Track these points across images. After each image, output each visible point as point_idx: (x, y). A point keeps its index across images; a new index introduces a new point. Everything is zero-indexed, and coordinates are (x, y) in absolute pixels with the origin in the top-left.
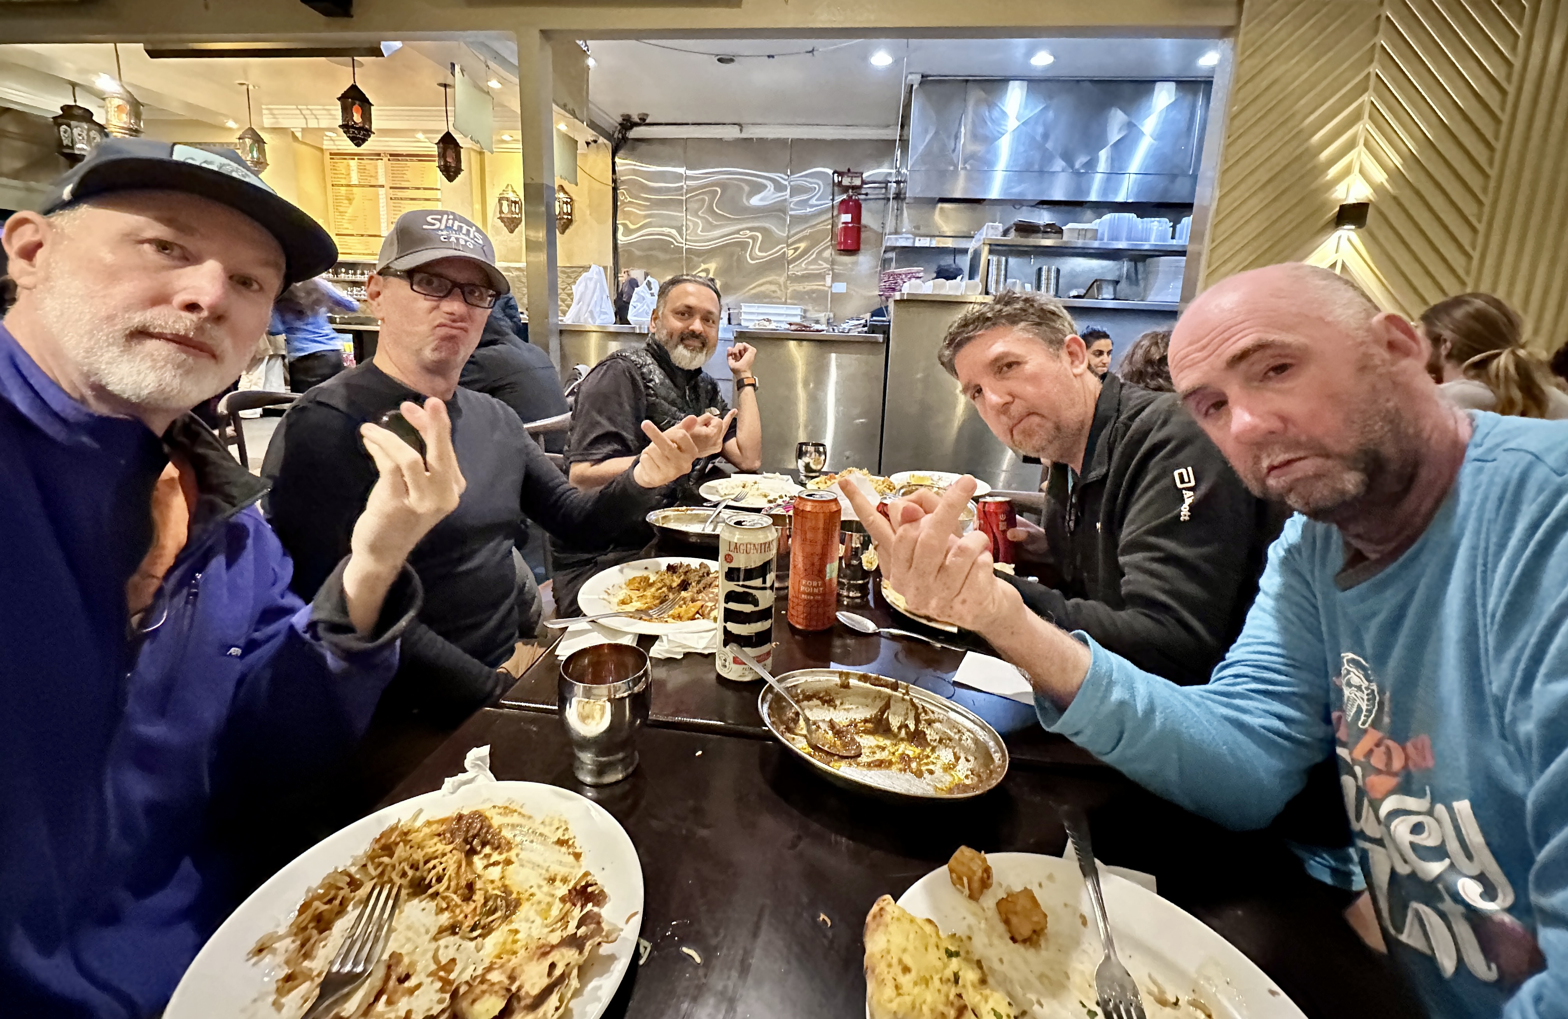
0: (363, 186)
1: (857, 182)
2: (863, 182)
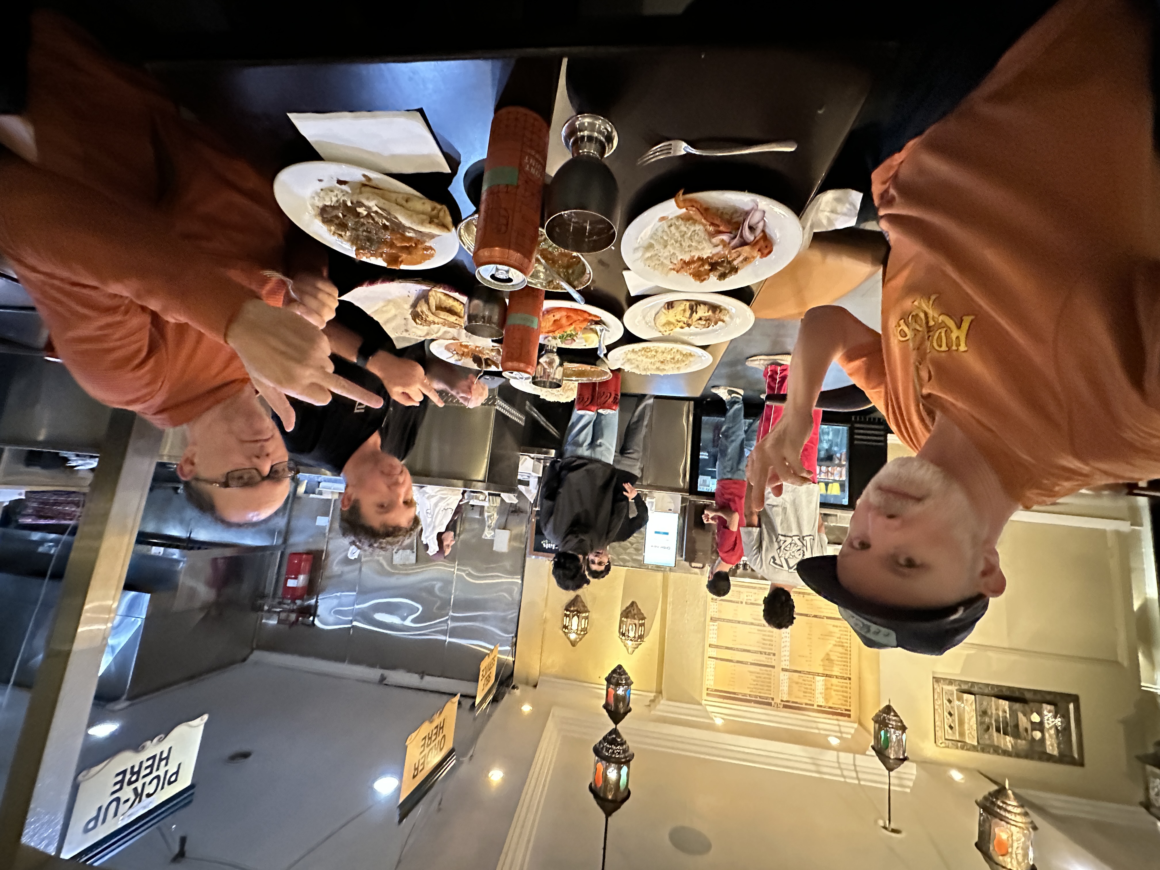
0: (809, 673)
1: (283, 616)
2: (278, 613)
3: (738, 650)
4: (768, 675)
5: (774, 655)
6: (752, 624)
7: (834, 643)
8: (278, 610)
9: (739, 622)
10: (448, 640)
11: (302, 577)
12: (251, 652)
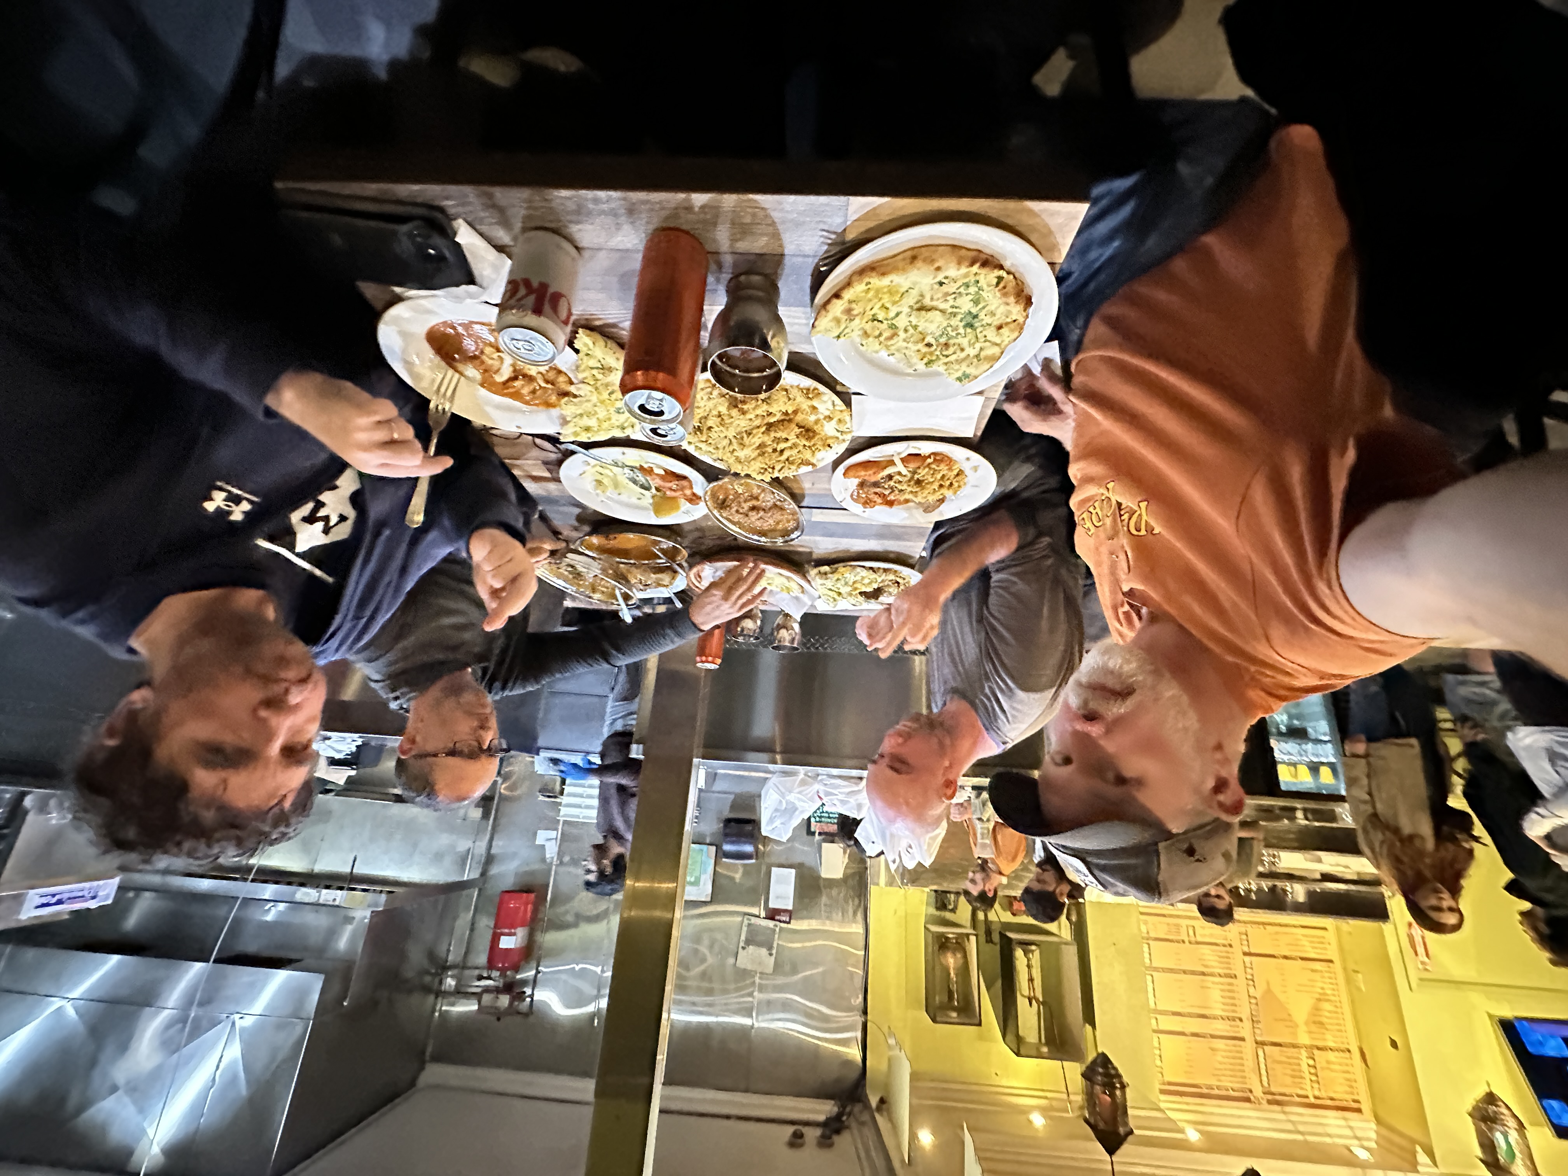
0: (1294, 1046)
1: (487, 998)
2: (478, 996)
3: (1190, 1015)
4: (1238, 1052)
5: (1241, 1020)
6: (1203, 974)
7: (1317, 996)
8: (479, 990)
9: (1185, 972)
10: (756, 1025)
11: (521, 933)
12: (422, 1068)
